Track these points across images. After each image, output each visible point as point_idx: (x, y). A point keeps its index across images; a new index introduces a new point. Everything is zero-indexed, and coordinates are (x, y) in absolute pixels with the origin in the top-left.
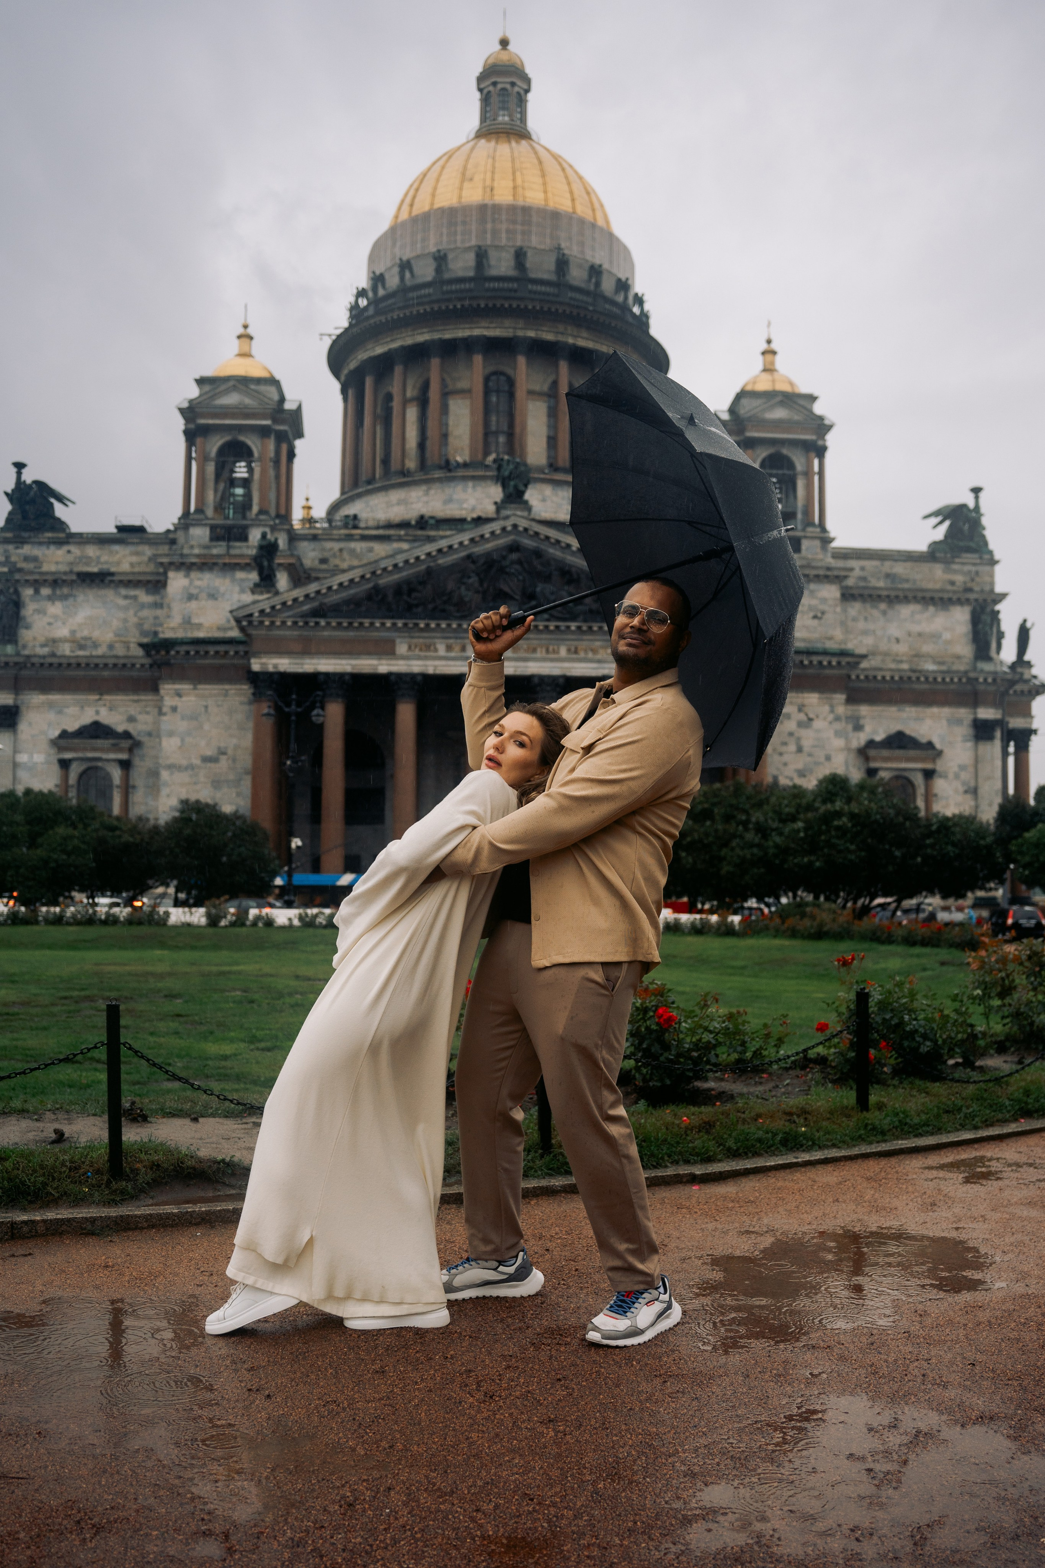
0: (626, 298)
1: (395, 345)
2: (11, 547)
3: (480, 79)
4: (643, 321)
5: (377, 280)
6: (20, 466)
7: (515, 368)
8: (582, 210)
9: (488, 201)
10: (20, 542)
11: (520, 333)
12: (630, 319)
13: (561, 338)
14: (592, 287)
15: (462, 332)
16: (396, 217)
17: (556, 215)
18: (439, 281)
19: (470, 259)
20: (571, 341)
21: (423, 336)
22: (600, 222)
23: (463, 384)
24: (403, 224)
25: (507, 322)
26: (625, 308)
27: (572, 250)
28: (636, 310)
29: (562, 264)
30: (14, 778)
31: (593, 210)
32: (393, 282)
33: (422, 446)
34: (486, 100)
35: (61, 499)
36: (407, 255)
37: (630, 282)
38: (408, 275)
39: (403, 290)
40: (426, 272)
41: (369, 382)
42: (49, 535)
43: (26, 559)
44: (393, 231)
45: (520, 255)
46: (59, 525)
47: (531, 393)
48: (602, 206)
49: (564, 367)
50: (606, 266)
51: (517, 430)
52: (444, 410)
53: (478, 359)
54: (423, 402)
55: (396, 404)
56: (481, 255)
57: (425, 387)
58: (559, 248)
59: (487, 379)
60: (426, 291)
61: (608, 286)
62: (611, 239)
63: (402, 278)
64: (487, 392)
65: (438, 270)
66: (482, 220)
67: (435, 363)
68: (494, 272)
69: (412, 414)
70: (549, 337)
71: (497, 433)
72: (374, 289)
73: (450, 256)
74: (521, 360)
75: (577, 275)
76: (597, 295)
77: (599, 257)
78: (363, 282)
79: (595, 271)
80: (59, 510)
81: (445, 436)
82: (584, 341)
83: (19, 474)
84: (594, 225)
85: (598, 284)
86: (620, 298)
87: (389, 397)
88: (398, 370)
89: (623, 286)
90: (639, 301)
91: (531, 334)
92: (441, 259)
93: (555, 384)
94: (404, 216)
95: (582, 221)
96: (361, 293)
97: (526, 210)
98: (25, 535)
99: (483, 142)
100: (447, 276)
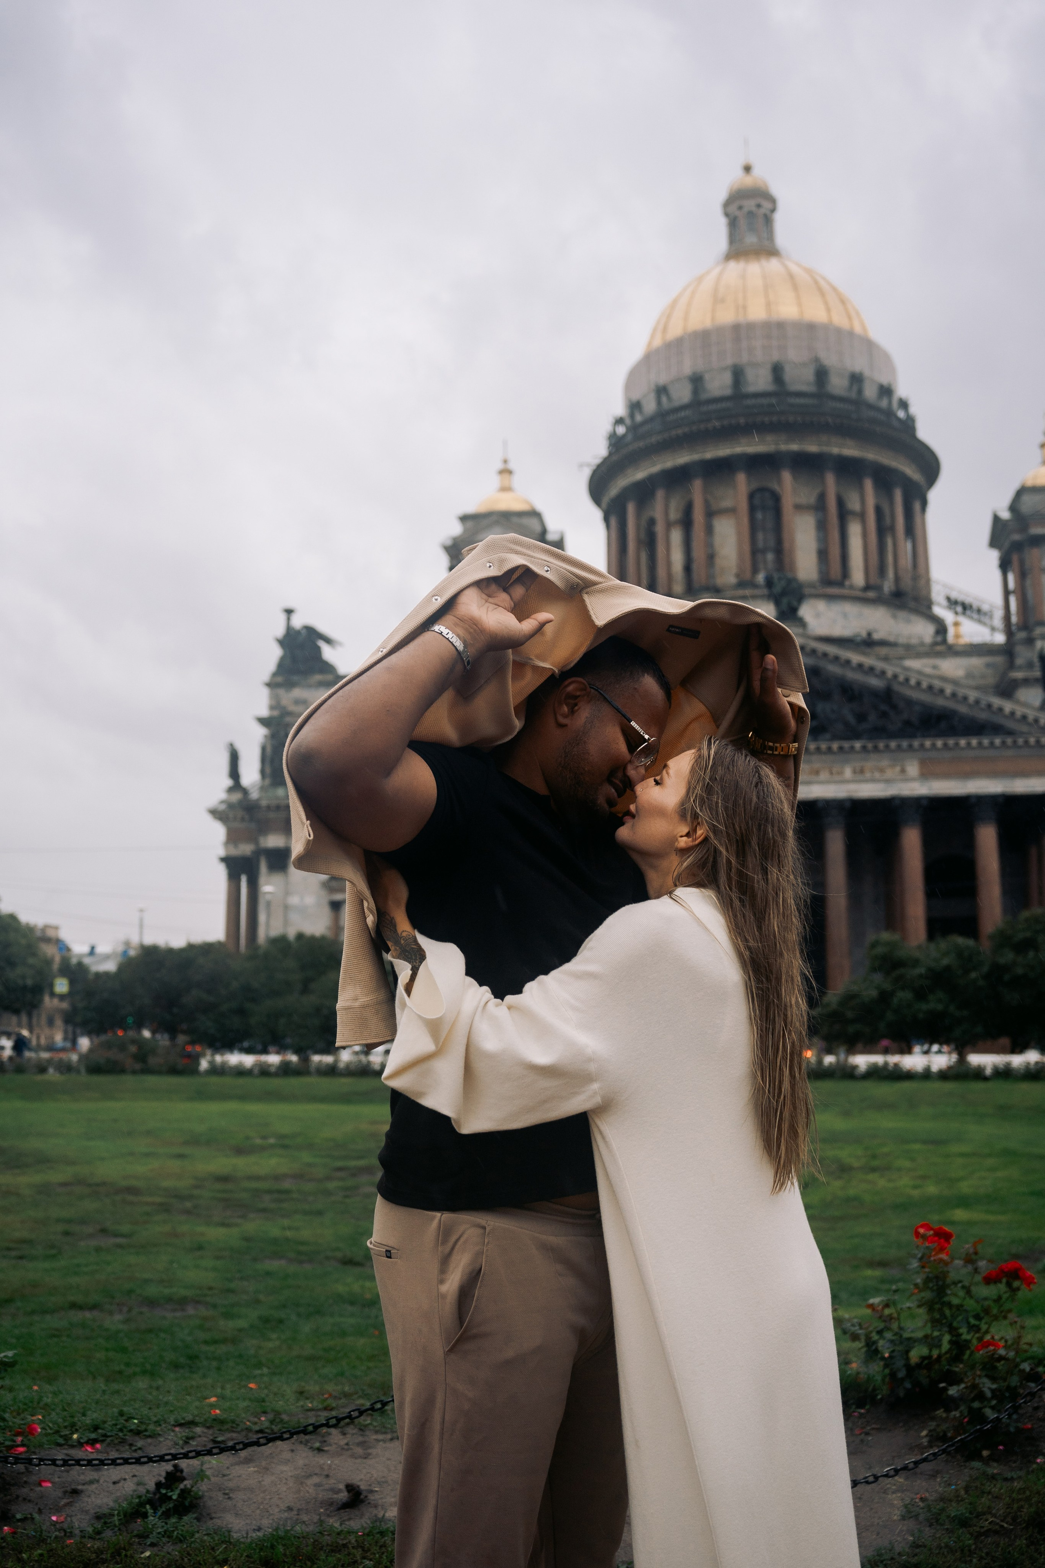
0: (890, 403)
1: (656, 469)
2: (281, 692)
3: (727, 204)
4: (909, 425)
5: (634, 406)
6: (289, 612)
7: (780, 481)
8: (839, 320)
9: (741, 319)
10: (289, 685)
11: (783, 447)
12: (895, 423)
13: (825, 449)
14: (853, 395)
15: (723, 451)
16: (650, 344)
17: (811, 328)
18: (696, 403)
19: (727, 378)
20: (835, 450)
21: (683, 458)
22: (858, 329)
23: (727, 503)
24: (657, 351)
25: (769, 438)
26: (890, 413)
27: (830, 360)
28: (901, 414)
29: (822, 374)
30: (286, 922)
31: (850, 318)
32: (650, 407)
33: (688, 568)
34: (733, 223)
35: (328, 641)
36: (663, 379)
37: (893, 387)
38: (664, 399)
39: (661, 415)
40: (682, 394)
41: (631, 508)
42: (318, 677)
43: (297, 702)
44: (649, 359)
45: (777, 371)
46: (327, 668)
47: (798, 508)
48: (858, 313)
49: (830, 479)
50: (867, 373)
51: (786, 545)
52: (709, 530)
53: (741, 478)
54: (687, 523)
55: (660, 528)
56: (738, 374)
57: (688, 511)
58: (817, 360)
59: (751, 496)
60: (683, 414)
61: (870, 393)
62: (870, 346)
63: (659, 402)
64: (752, 509)
65: (696, 391)
66: (737, 339)
67: (697, 485)
68: (751, 389)
69: (676, 536)
70: (812, 448)
71: (764, 551)
72: (632, 415)
73: (707, 377)
74: (787, 476)
75: (838, 384)
76: (859, 402)
77: (858, 364)
78: (620, 409)
79: (856, 379)
80: (328, 653)
81: (711, 557)
82: (850, 450)
83: (289, 619)
84: (851, 334)
85: (860, 391)
86: (884, 403)
87: (652, 522)
88: (660, 494)
89: (886, 391)
90: (904, 405)
91: (794, 447)
92: (697, 381)
93: (822, 498)
94: (658, 342)
95: (839, 331)
96: (619, 421)
97: (781, 326)
98: (295, 678)
99: (732, 265)
100: (704, 396)
